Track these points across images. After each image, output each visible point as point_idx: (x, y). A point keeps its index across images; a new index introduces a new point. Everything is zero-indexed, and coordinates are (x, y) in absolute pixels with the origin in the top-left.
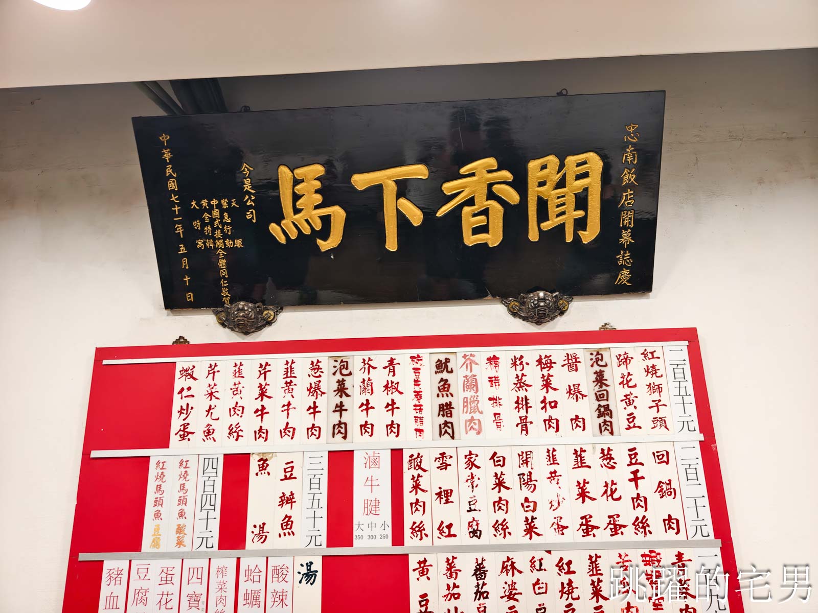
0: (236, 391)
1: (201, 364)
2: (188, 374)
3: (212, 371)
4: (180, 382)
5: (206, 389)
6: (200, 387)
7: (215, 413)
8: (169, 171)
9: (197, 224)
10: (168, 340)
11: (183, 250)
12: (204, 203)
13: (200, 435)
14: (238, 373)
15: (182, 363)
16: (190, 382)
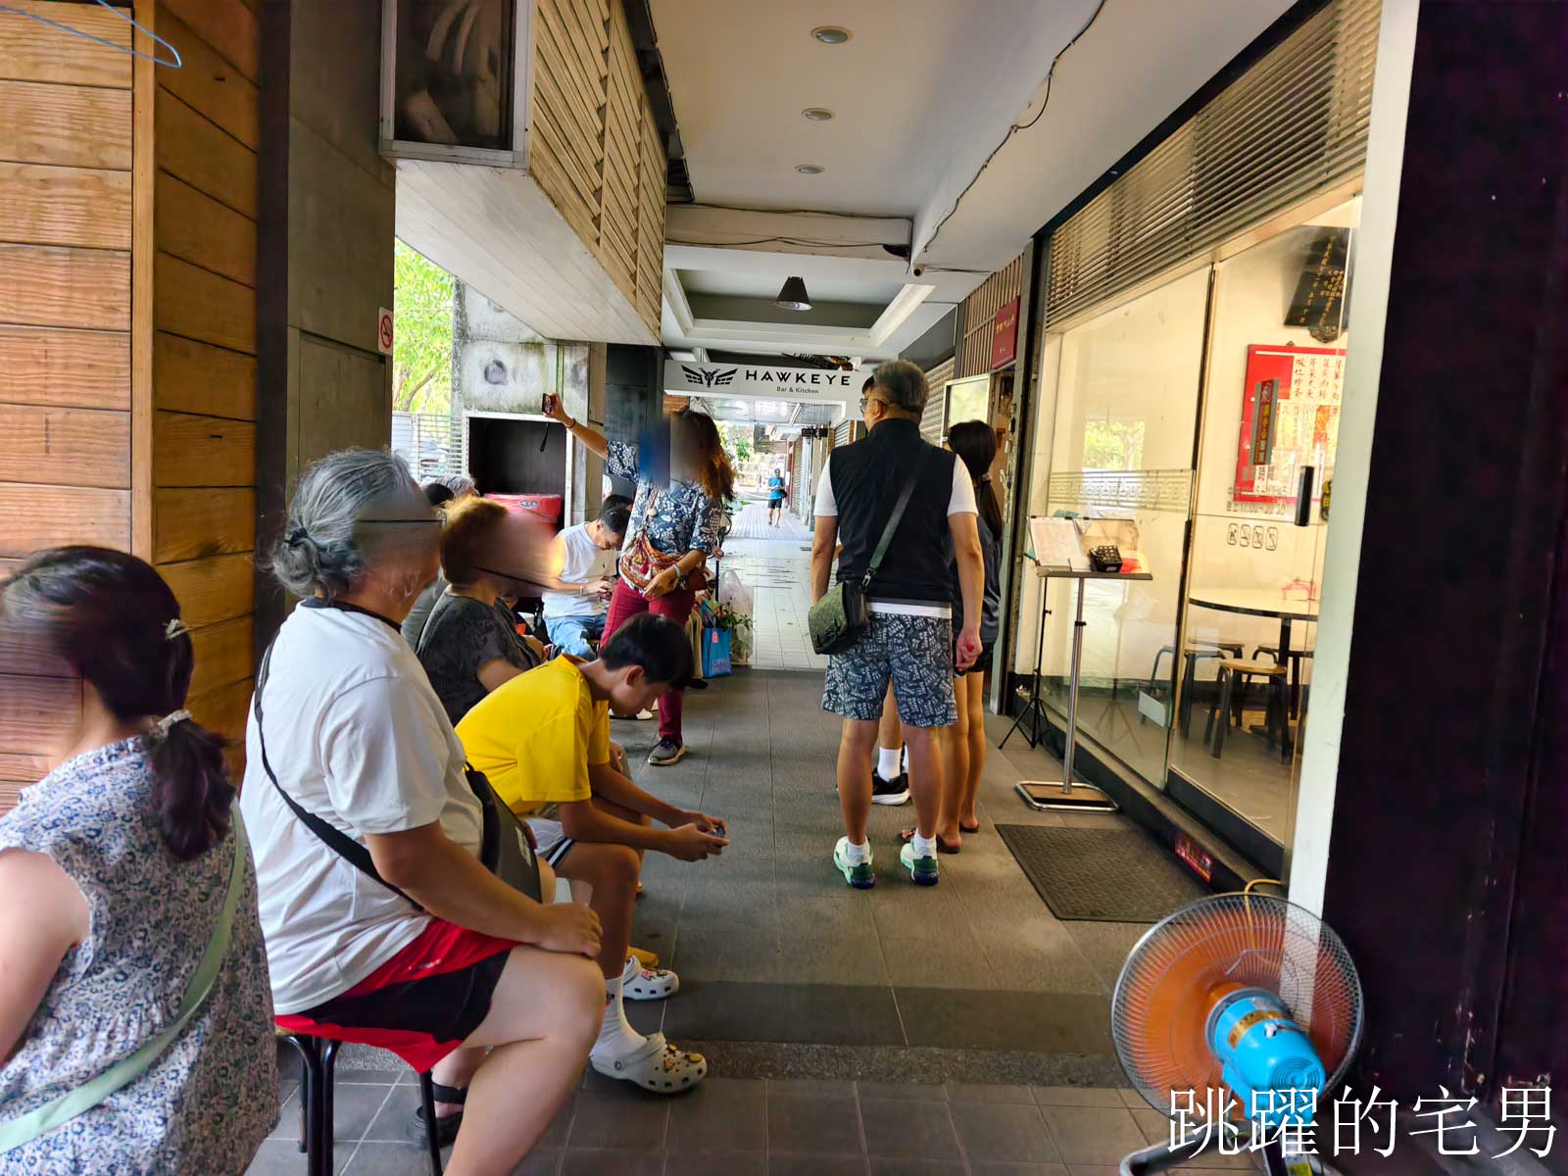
0: (1325, 374)
1: (1307, 357)
2: (1300, 362)
3: (1313, 362)
4: (1296, 367)
5: (1309, 372)
6: (1306, 370)
7: (1314, 384)
8: (1326, 254)
9: (1326, 283)
10: (1283, 343)
11: (1312, 295)
12: (1336, 272)
13: (1305, 394)
14: (1326, 365)
15: (1297, 356)
16: (1301, 367)
